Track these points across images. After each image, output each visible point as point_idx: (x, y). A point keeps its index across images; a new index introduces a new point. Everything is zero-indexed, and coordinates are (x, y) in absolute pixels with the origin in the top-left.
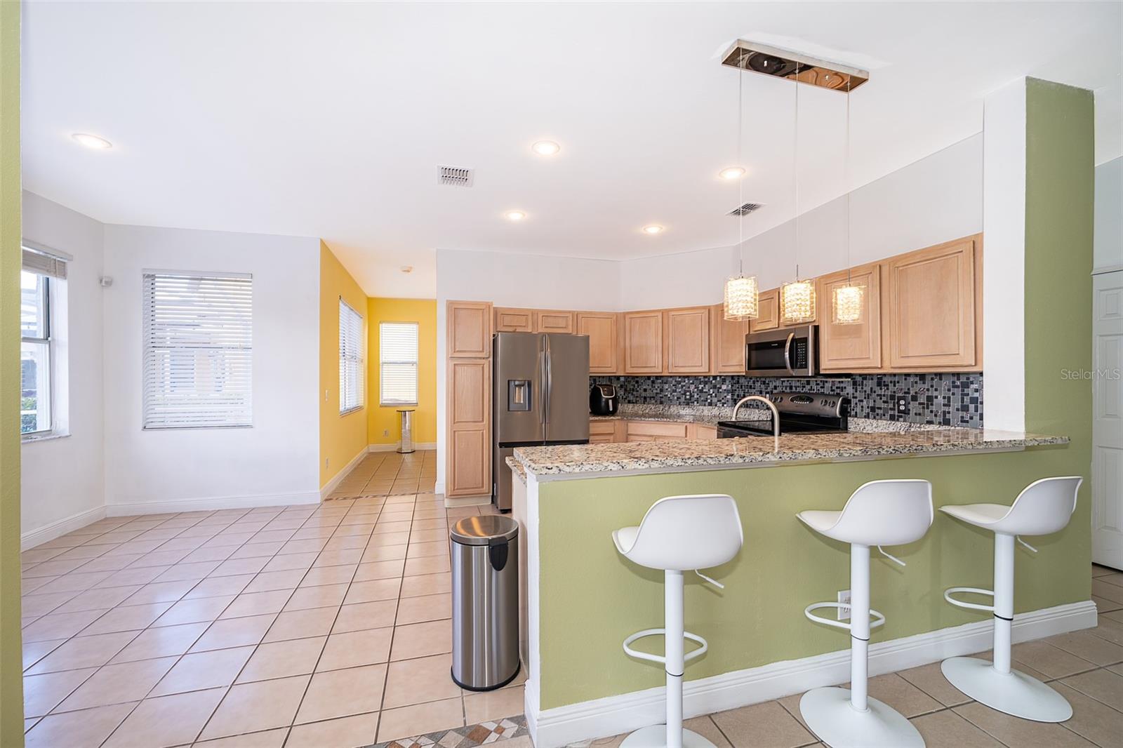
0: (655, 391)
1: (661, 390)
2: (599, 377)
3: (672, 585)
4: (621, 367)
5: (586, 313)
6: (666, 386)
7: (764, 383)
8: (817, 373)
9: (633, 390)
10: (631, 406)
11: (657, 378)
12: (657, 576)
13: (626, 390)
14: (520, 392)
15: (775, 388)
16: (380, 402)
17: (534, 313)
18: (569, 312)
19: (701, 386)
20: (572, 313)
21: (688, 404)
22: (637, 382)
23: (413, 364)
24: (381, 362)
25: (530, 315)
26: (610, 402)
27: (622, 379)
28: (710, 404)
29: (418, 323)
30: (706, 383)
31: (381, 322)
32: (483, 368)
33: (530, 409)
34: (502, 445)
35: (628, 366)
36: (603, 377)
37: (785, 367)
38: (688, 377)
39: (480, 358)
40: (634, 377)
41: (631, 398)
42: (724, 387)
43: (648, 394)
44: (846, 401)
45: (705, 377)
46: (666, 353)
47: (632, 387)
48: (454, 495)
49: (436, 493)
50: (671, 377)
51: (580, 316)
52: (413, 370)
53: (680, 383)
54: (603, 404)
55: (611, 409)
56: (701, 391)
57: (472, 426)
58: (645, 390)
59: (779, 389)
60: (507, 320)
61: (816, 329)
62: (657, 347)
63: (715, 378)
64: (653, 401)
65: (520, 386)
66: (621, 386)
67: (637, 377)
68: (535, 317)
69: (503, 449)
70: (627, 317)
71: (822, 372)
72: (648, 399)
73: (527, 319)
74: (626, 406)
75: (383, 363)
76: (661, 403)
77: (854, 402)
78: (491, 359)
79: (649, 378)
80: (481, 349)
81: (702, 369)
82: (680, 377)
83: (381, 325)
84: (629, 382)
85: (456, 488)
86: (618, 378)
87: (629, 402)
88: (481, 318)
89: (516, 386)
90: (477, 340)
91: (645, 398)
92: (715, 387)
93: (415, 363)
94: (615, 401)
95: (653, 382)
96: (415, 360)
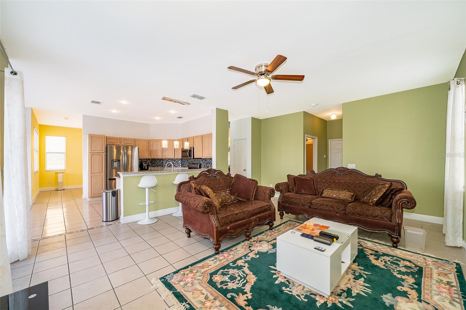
0: (161, 163)
1: (162, 163)
2: (143, 159)
3: (147, 190)
4: (150, 156)
5: (138, 139)
6: (164, 162)
7: (187, 160)
8: (194, 158)
9: (154, 163)
10: (153, 168)
11: (161, 159)
12: (145, 188)
13: (152, 163)
14: (116, 163)
15: (189, 162)
16: (46, 169)
17: (120, 139)
18: (133, 139)
19: (173, 162)
20: (134, 139)
21: (170, 167)
22: (155, 160)
23: (63, 153)
24: (46, 152)
25: (119, 139)
26: (146, 166)
27: (151, 160)
28: (176, 167)
29: (66, 137)
30: (175, 161)
31: (45, 135)
32: (102, 156)
33: (119, 168)
34: (109, 179)
35: (152, 155)
36: (144, 159)
37: (188, 157)
38: (170, 159)
39: (101, 153)
40: (154, 159)
41: (154, 165)
42: (179, 162)
43: (158, 164)
44: (200, 164)
45: (174, 159)
46: (163, 152)
47: (154, 162)
48: (92, 197)
49: (83, 198)
50: (165, 159)
51: (136, 140)
52: (63, 156)
53: (167, 161)
54: (144, 167)
55: (146, 168)
56: (173, 163)
57: (98, 174)
58: (158, 163)
59: (190, 162)
60: (111, 141)
61: (193, 148)
62: (160, 150)
63: (177, 159)
64: (160, 166)
65: (116, 161)
66: (150, 162)
67: (155, 159)
68: (121, 140)
69: (110, 180)
70: (152, 141)
71: (195, 158)
72: (159, 166)
73: (118, 140)
74: (152, 168)
75: (47, 153)
76: (162, 166)
77: (202, 164)
78: (105, 153)
79: (159, 159)
80: (102, 150)
81: (173, 157)
82: (167, 159)
83: (46, 136)
84: (153, 161)
85: (92, 194)
86: (149, 159)
87: (153, 167)
88: (101, 140)
89: (115, 161)
90: (100, 147)
91: (158, 165)
92: (177, 162)
93: (64, 153)
94: (148, 166)
95: (160, 160)
96: (64, 152)
